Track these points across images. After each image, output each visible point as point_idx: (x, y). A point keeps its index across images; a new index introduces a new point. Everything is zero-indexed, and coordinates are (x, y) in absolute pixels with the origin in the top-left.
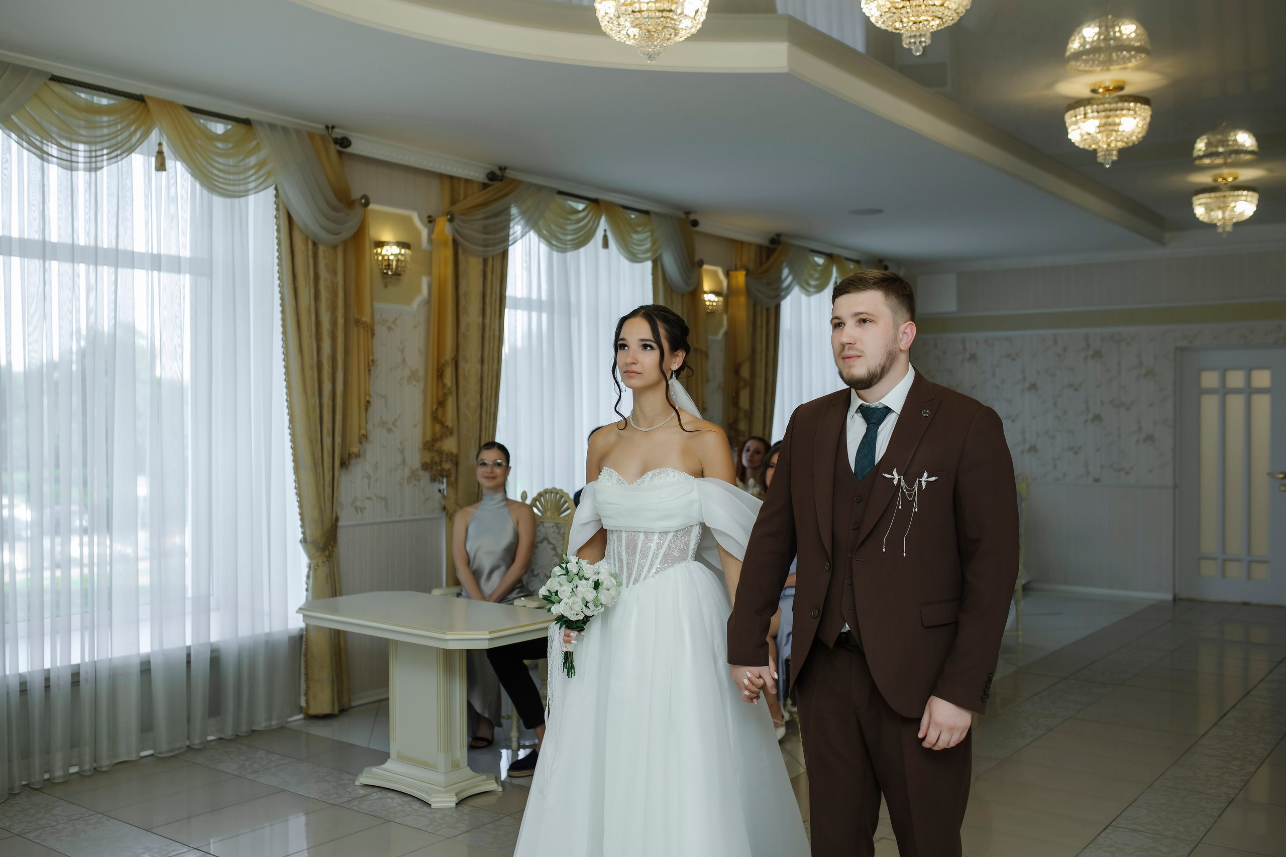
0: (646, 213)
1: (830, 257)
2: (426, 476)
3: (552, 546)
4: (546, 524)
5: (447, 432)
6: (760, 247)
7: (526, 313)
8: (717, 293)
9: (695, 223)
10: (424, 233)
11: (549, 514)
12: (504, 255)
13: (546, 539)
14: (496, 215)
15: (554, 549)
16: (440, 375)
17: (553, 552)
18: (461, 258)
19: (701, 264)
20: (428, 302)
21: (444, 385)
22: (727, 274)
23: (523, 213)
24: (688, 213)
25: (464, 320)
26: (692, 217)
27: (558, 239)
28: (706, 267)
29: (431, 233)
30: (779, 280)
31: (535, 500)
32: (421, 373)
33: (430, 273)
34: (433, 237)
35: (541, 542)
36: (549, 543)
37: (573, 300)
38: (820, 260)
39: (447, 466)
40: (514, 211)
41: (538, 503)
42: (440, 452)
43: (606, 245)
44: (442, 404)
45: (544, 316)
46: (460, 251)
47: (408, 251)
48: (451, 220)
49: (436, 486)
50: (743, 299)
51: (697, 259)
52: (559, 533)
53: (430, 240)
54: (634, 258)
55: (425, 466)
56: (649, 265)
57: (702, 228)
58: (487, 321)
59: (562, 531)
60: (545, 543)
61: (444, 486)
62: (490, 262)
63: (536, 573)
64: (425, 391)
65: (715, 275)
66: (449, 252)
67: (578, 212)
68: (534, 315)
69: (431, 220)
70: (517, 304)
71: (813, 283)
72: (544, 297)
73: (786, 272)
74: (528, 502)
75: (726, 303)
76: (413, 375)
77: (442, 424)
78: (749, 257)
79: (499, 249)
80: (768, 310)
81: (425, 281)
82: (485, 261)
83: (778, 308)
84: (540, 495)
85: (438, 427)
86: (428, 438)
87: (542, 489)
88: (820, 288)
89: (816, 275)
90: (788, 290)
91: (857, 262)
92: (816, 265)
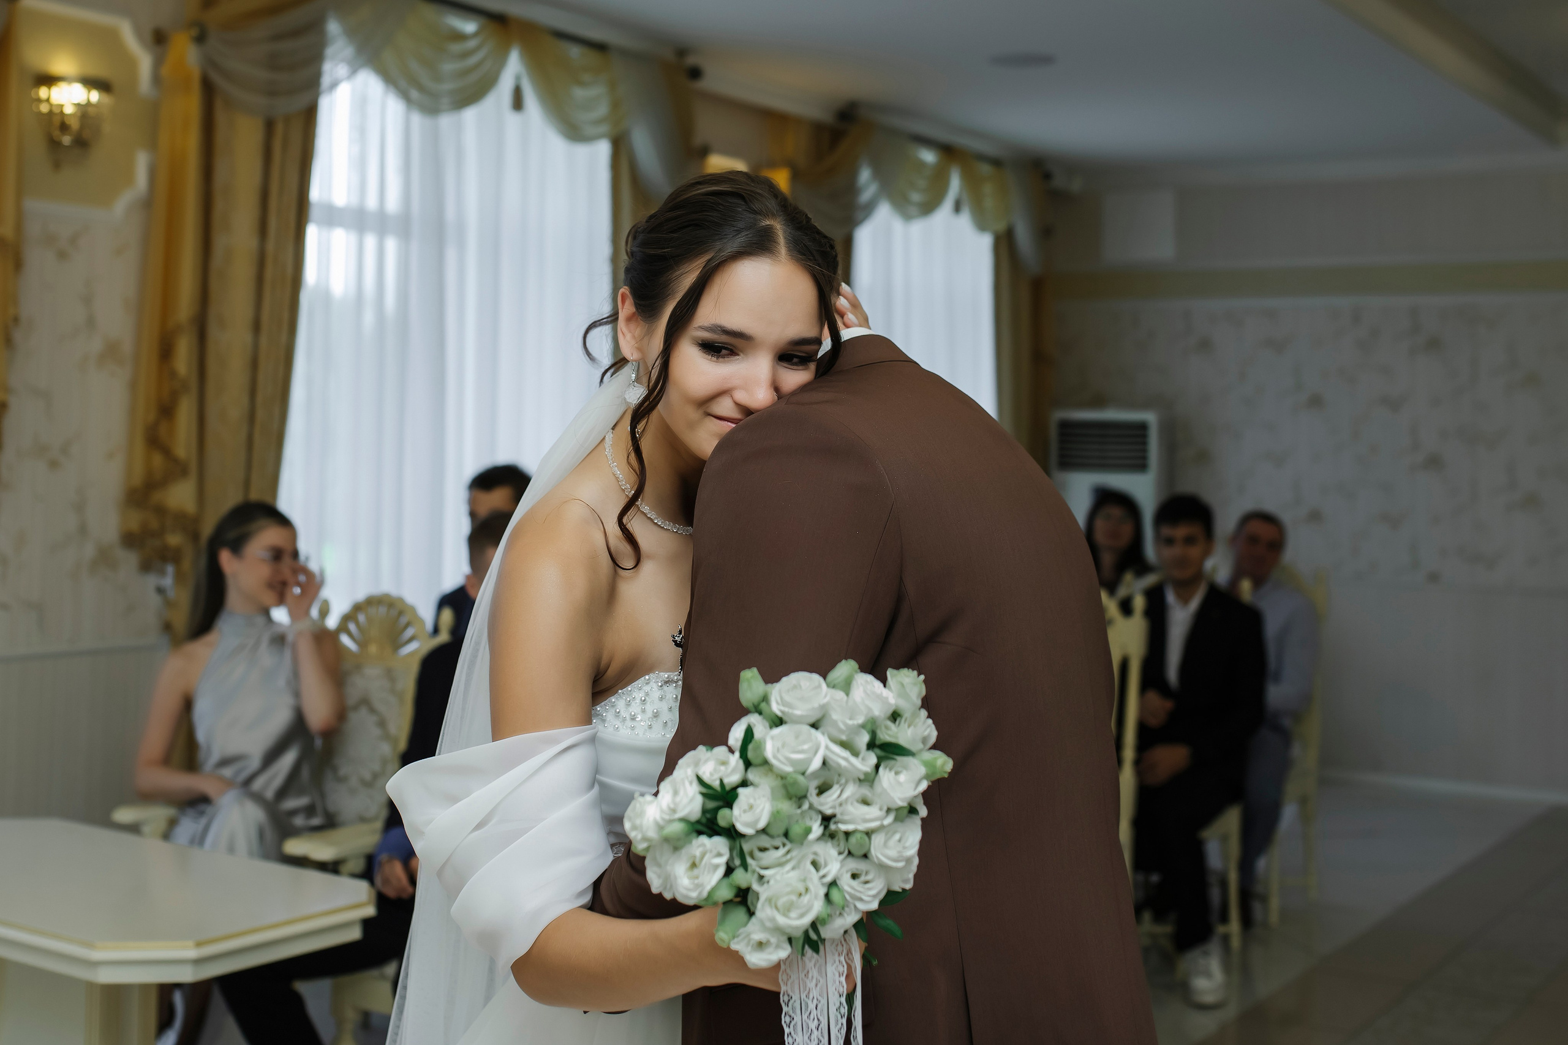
0: (600, 47)
1: (948, 151)
2: (129, 560)
3: (375, 718)
4: (368, 671)
5: (176, 470)
6: (818, 128)
7: (352, 237)
9: (695, 73)
10: (145, 62)
11: (373, 649)
12: (309, 116)
13: (365, 702)
14: (296, 33)
15: (382, 723)
16: (166, 352)
17: (376, 732)
18: (221, 117)
19: (706, 151)
20: (148, 203)
21: (173, 374)
23: (351, 33)
24: (682, 52)
25: (220, 243)
26: (691, 60)
27: (421, 88)
28: (715, 160)
29: (158, 63)
30: (853, 188)
31: (346, 618)
32: (127, 347)
33: (152, 144)
34: (165, 71)
35: (356, 708)
36: (372, 710)
38: (928, 156)
39: (174, 539)
40: (333, 27)
41: (352, 627)
42: (161, 511)
43: (518, 103)
44: (166, 411)
46: (219, 104)
47: (107, 99)
48: (200, 39)
49: (151, 581)
51: (698, 139)
52: (392, 691)
53: (157, 79)
54: (574, 132)
55: (130, 540)
56: (602, 150)
57: (708, 83)
58: (271, 246)
59: (397, 686)
60: (363, 712)
61: (168, 581)
62: (279, 129)
64: (133, 386)
66: (191, 105)
67: (460, 37)
68: (370, 241)
69: (159, 39)
70: (334, 217)
71: (915, 198)
72: (393, 203)
73: (865, 175)
74: (332, 622)
76: (111, 352)
77: (167, 452)
78: (796, 145)
79: (300, 102)
81: (142, 162)
82: (269, 126)
84: (357, 608)
85: (158, 460)
86: (138, 480)
87: (361, 595)
88: (928, 208)
89: (922, 183)
90: (869, 209)
91: (996, 163)
92: (922, 164)
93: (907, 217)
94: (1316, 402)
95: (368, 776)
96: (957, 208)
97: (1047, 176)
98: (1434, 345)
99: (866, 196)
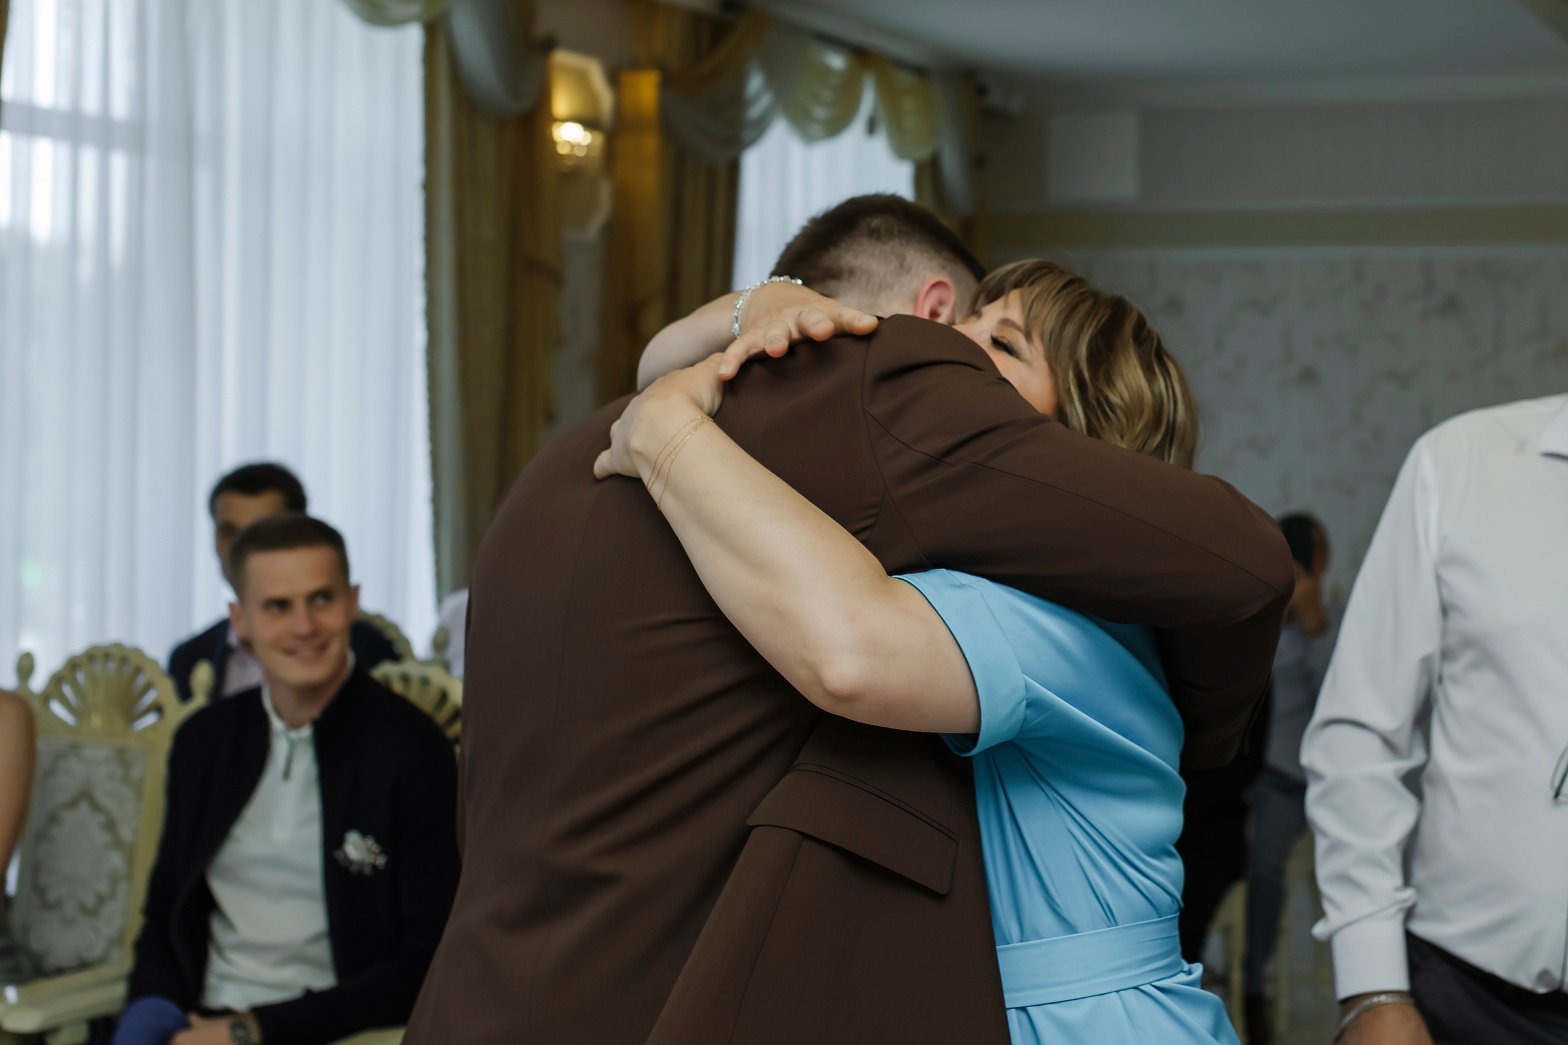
1: (861, 55)
3: (100, 818)
4: (90, 753)
6: (692, 19)
7: (64, 151)
8: (589, 123)
11: (96, 721)
13: (85, 796)
15: (110, 826)
17: (104, 837)
19: (548, 45)
22: (614, 79)
28: (562, 58)
30: (738, 101)
31: (57, 680)
36: (96, 807)
37: (203, 122)
38: (837, 61)
41: (67, 690)
45: (119, 163)
50: (650, 144)
51: (539, 32)
52: (126, 780)
54: (375, 14)
56: (413, 37)
59: (136, 773)
60: (84, 808)
63: (52, 896)
65: (581, 79)
68: (89, 158)
71: (820, 112)
72: (120, 106)
73: (755, 83)
74: (38, 682)
75: (611, 151)
78: (667, 40)
80: (712, 173)
83: (733, 172)
84: (73, 665)
87: (79, 646)
88: (835, 126)
89: (828, 95)
90: (761, 126)
91: (920, 72)
92: (828, 71)
93: (809, 140)
94: (1308, 376)
95: (90, 901)
96: (871, 128)
97: (981, 91)
98: (1451, 306)
99: (755, 112)
